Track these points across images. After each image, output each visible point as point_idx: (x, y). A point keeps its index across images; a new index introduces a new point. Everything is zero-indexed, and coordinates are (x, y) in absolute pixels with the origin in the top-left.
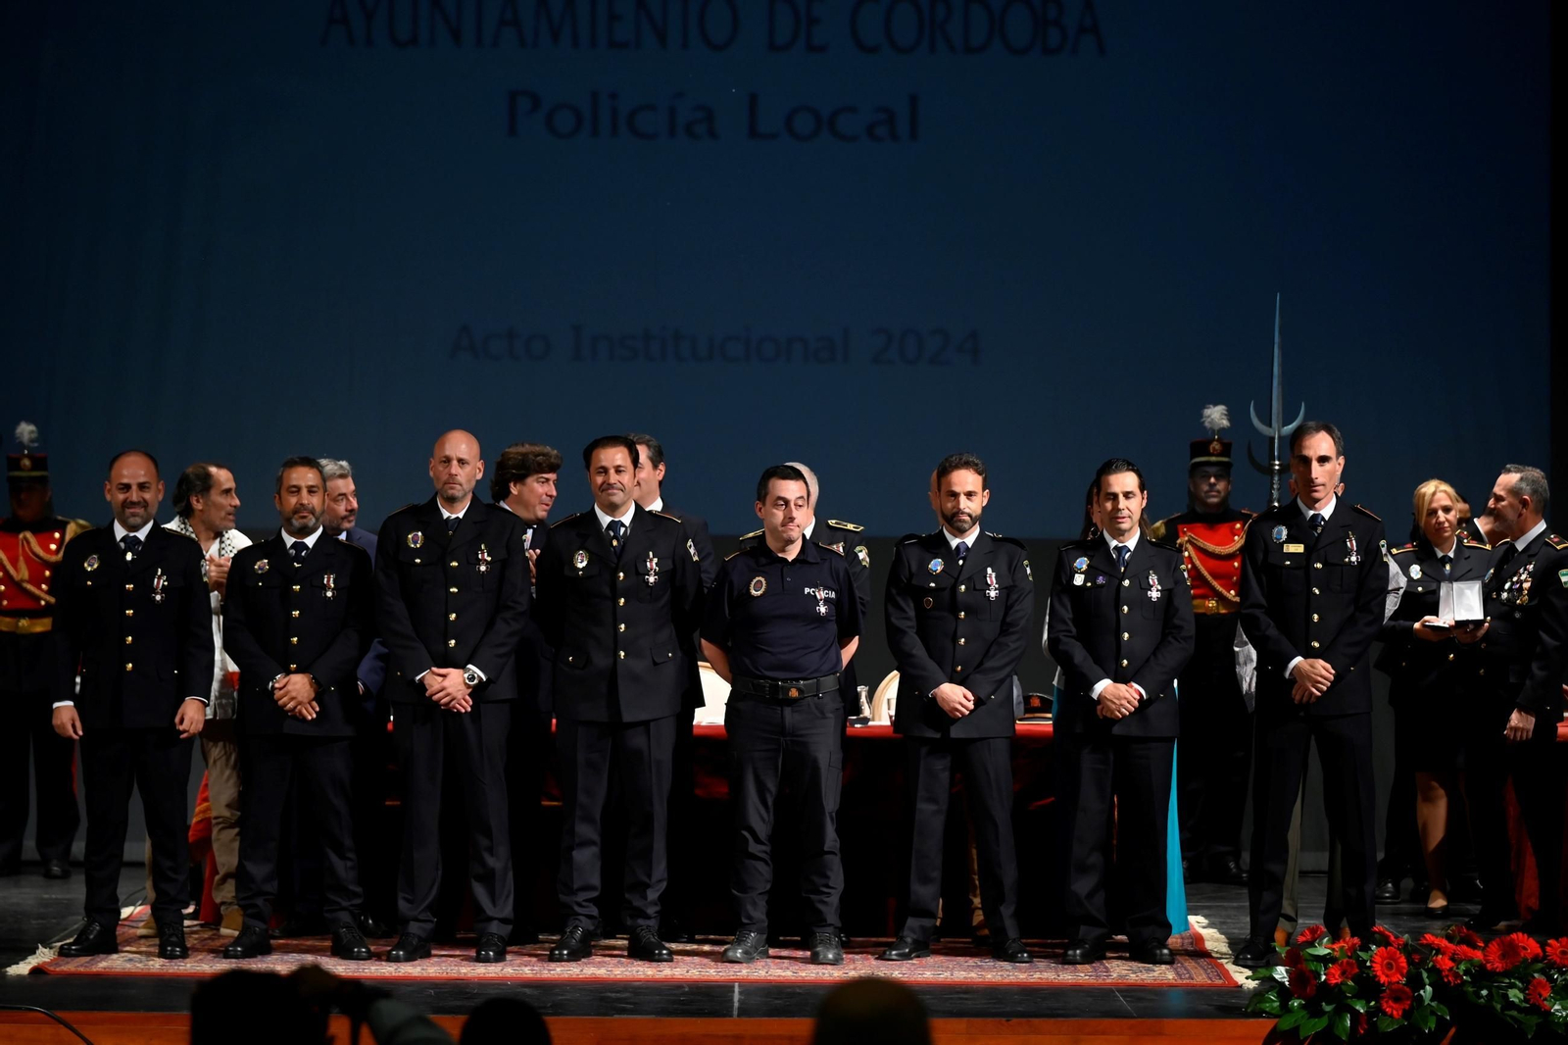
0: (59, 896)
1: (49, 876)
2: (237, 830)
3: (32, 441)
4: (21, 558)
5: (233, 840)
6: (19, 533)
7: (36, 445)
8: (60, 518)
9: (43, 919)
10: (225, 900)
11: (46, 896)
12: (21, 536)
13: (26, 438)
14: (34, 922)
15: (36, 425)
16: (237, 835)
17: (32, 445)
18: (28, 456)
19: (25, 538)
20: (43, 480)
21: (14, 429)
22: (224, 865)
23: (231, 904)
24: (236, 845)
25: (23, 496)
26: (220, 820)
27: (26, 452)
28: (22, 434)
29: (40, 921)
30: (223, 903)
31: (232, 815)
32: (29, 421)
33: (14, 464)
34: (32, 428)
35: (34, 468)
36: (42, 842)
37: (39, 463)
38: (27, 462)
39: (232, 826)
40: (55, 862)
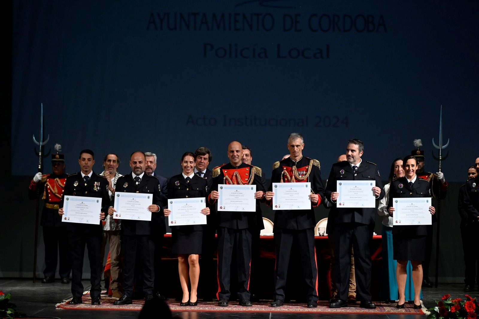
0: (66, 288)
1: (63, 283)
2: (118, 267)
3: (59, 150)
4: (55, 186)
5: (116, 270)
6: (55, 178)
7: (61, 151)
8: (67, 174)
9: (61, 294)
10: (113, 288)
11: (62, 288)
12: (55, 179)
13: (58, 149)
14: (58, 295)
15: (61, 145)
16: (118, 269)
17: (59, 151)
18: (58, 154)
19: (57, 180)
20: (62, 162)
21: (54, 146)
22: (113, 278)
23: (115, 290)
24: (118, 272)
25: (56, 166)
26: (113, 264)
27: (58, 153)
28: (56, 147)
29: (60, 295)
30: (113, 289)
31: (116, 262)
32: (59, 143)
33: (54, 157)
34: (60, 145)
35: (60, 158)
36: (61, 273)
37: (61, 156)
38: (58, 156)
39: (116, 266)
40: (65, 278)
